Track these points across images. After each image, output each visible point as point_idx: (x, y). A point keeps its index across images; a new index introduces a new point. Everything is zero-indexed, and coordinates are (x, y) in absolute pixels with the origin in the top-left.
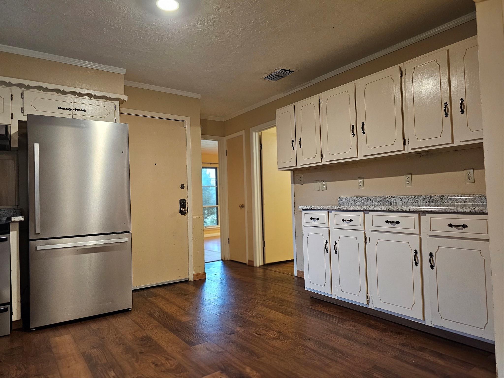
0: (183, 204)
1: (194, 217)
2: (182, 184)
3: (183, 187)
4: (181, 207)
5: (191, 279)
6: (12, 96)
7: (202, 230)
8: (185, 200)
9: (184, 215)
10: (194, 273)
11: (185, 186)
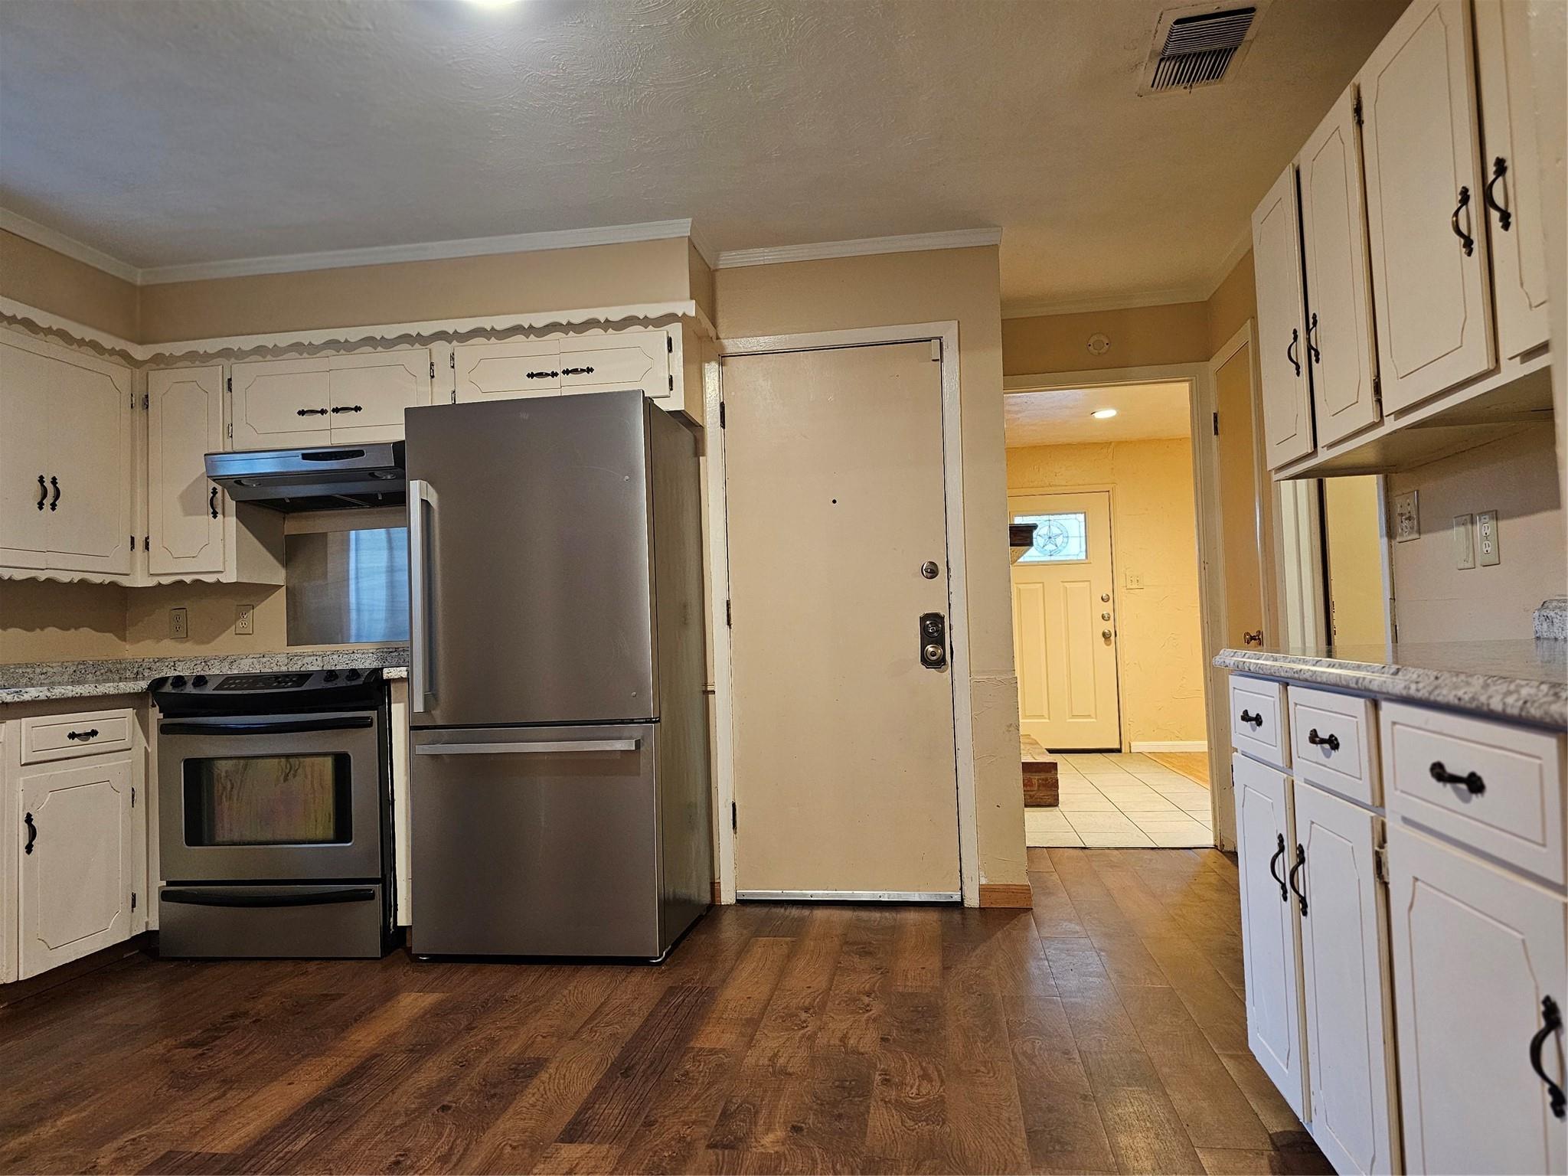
0: (933, 629)
1: (979, 677)
2: (932, 563)
3: (932, 572)
4: (926, 643)
5: (972, 900)
6: (432, 364)
7: (1012, 729)
8: (942, 618)
9: (938, 671)
10: (983, 881)
11: (942, 568)
